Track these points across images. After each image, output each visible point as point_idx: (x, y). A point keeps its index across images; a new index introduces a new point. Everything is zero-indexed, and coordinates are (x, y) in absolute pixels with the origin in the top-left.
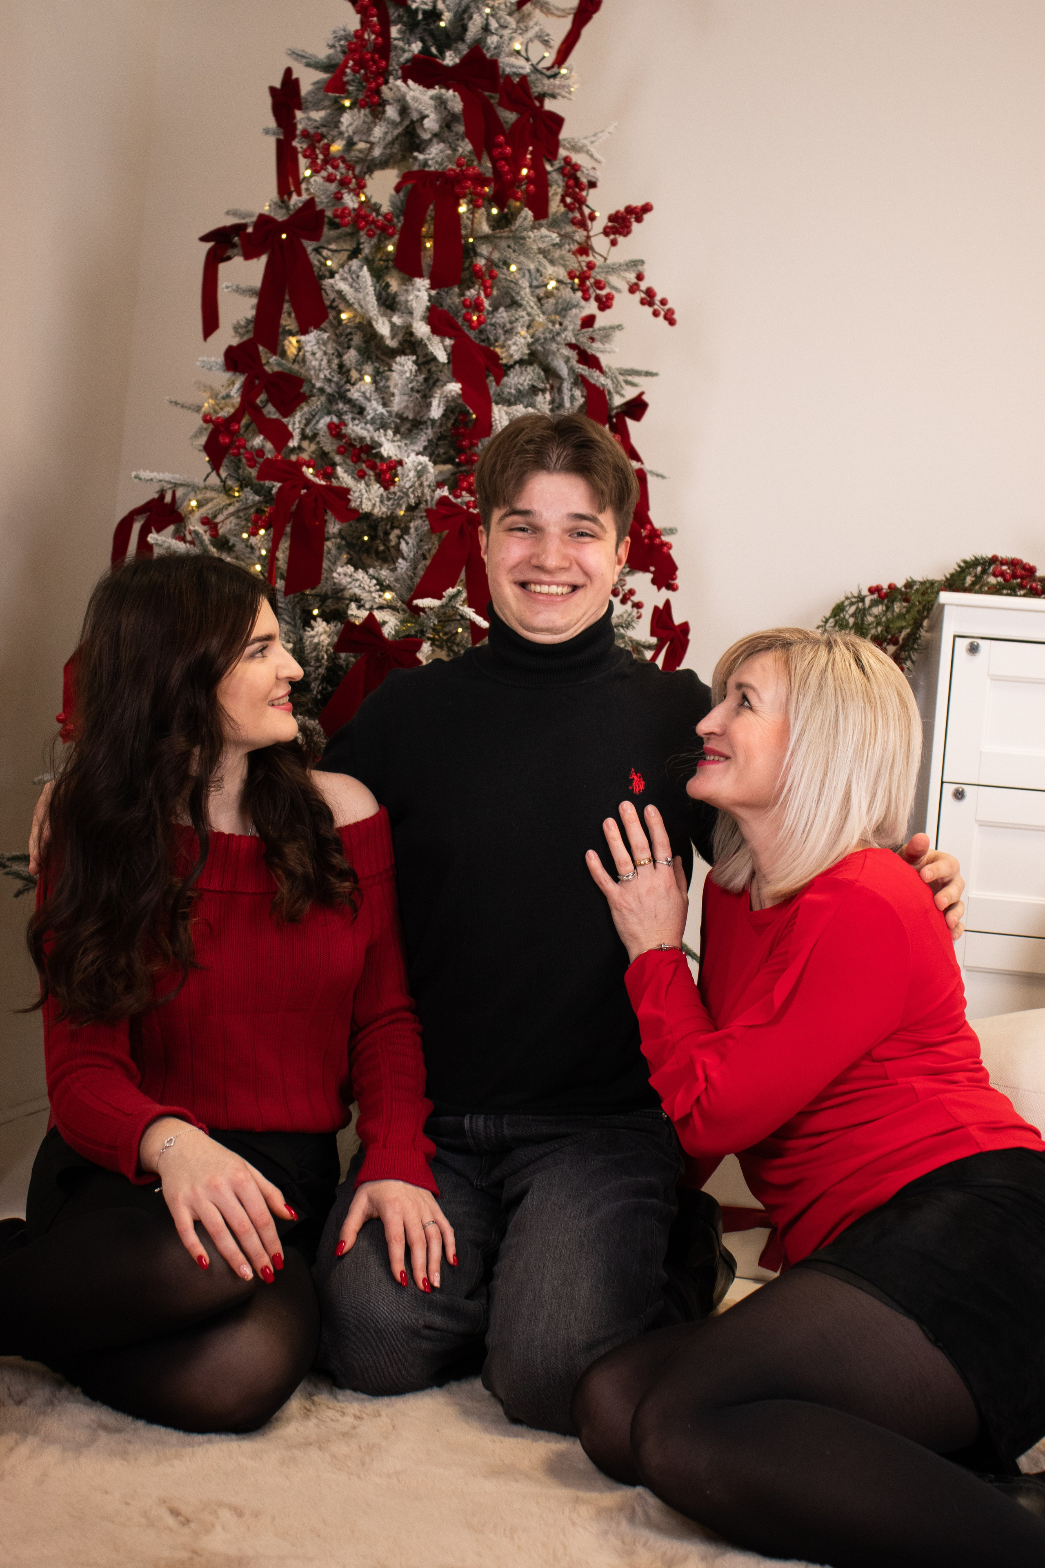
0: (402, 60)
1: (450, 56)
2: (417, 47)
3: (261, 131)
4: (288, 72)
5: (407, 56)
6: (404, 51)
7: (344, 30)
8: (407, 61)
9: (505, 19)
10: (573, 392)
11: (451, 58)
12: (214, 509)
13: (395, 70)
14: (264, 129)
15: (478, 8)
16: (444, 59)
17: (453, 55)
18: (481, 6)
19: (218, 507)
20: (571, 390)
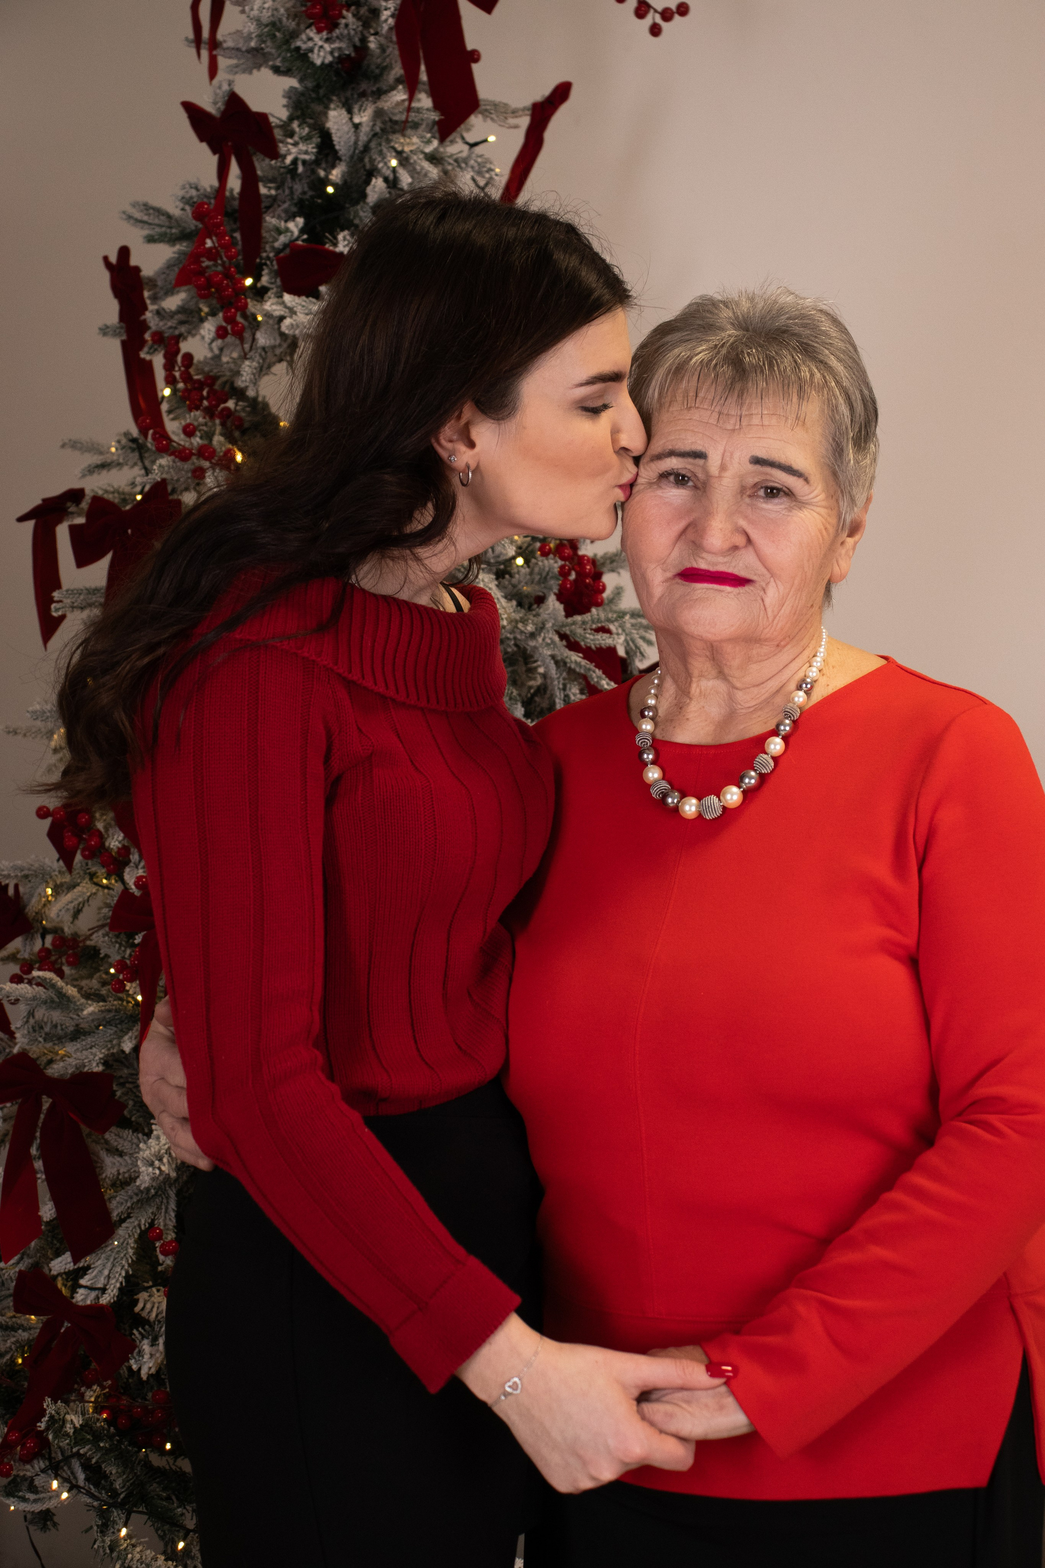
0: (277, 245)
1: (345, 239)
2: (297, 226)
3: (98, 331)
4: (124, 252)
5: (283, 239)
6: (279, 232)
7: (197, 189)
8: (285, 246)
9: (422, 168)
10: (568, 692)
11: (346, 243)
12: (76, 902)
13: (268, 258)
14: (100, 329)
15: (381, 153)
16: (335, 245)
17: (348, 237)
18: (385, 150)
19: (81, 899)
20: (564, 689)
